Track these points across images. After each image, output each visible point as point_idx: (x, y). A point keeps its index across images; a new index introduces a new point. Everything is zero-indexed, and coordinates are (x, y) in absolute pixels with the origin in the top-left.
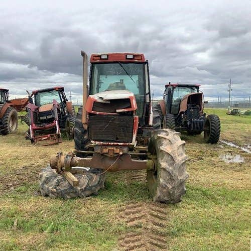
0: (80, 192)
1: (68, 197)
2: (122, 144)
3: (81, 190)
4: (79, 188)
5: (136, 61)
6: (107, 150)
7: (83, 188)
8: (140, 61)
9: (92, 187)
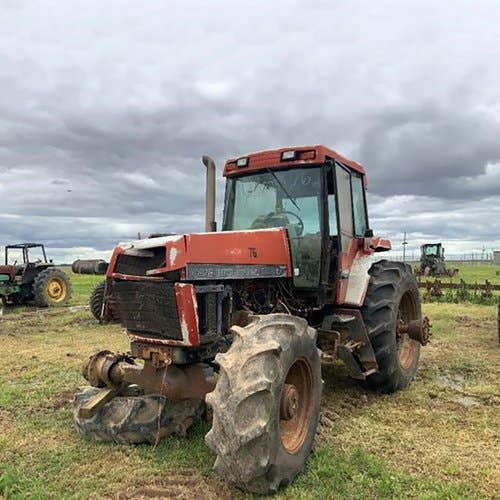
0: (113, 432)
1: (97, 439)
2: (165, 341)
3: (114, 428)
4: (112, 425)
5: (303, 162)
6: (149, 352)
7: (120, 425)
8: (311, 162)
9: (140, 425)
